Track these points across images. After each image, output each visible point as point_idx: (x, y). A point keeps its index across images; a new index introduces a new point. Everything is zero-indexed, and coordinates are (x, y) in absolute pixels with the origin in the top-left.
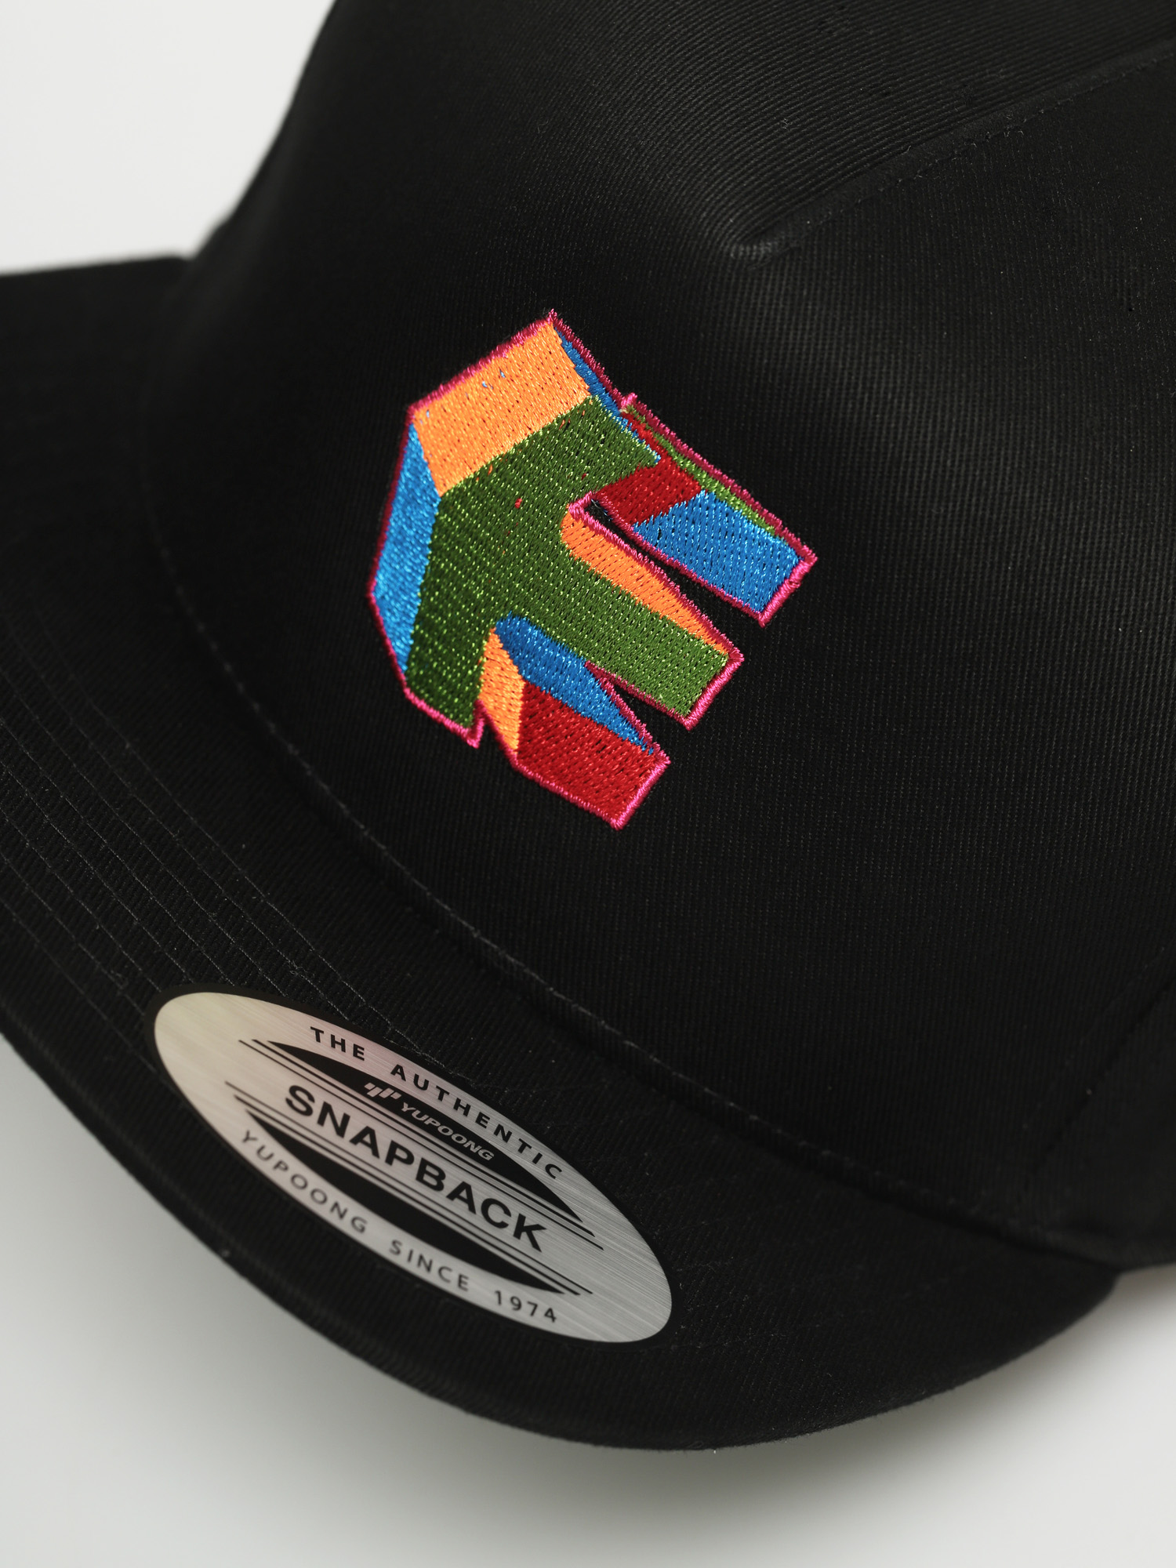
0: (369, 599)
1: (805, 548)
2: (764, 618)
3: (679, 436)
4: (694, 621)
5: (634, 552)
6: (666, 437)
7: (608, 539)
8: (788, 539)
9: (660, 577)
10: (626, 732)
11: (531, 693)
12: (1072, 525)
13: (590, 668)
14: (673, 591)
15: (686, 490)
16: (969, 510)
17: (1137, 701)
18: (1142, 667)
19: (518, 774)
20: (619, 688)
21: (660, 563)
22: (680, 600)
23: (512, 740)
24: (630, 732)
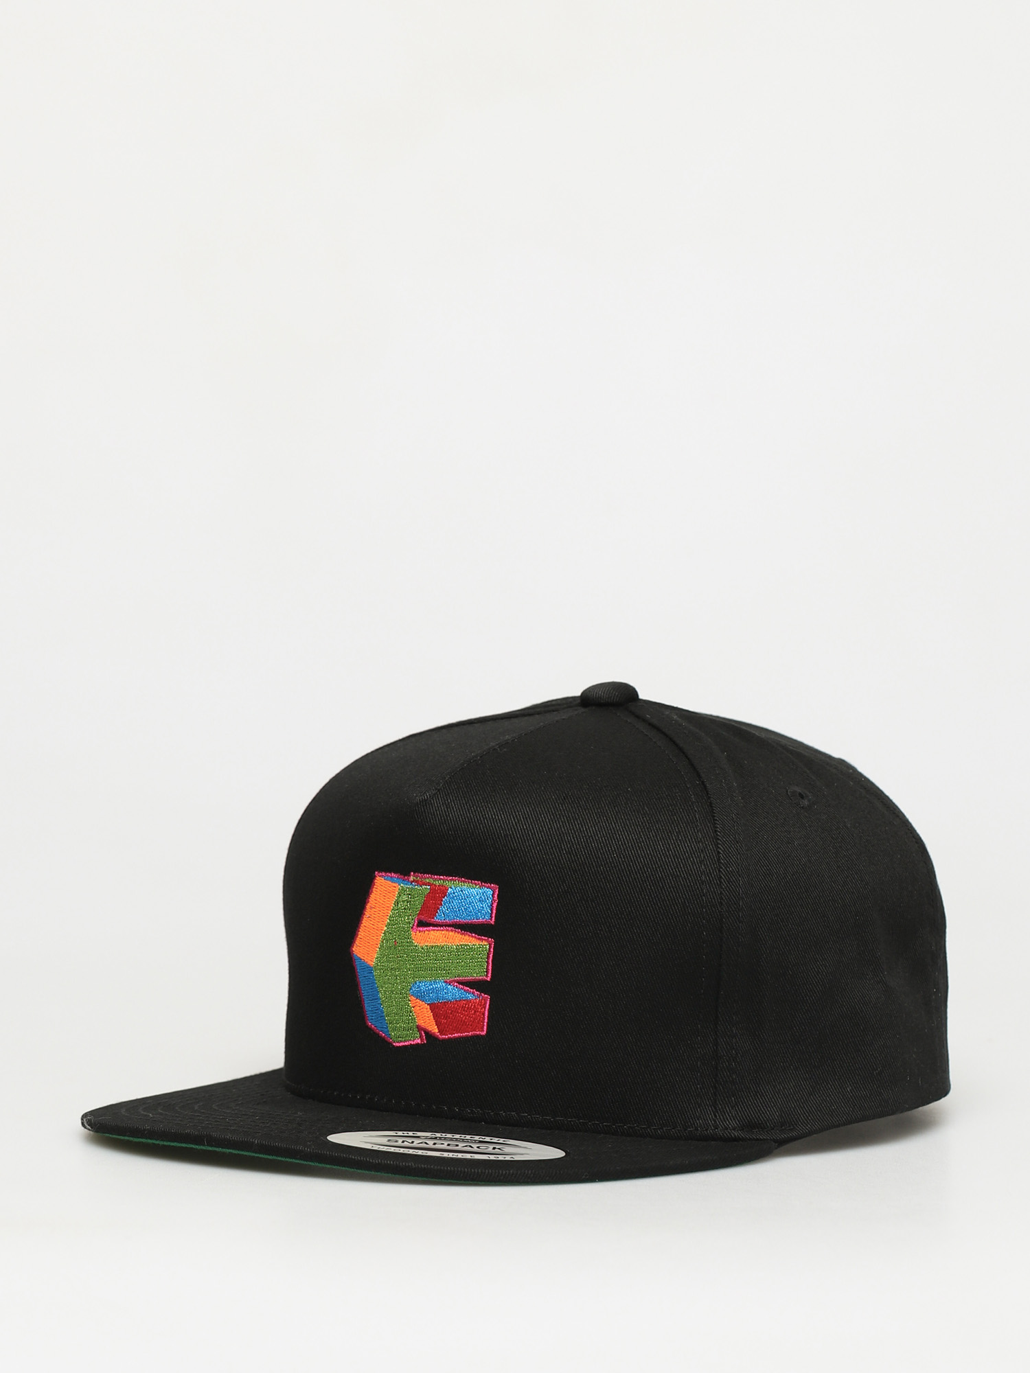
0: (367, 1027)
1: (492, 885)
2: (492, 922)
3: (432, 874)
4: (471, 938)
5: (439, 928)
6: (428, 879)
7: (429, 931)
8: (485, 887)
9: (452, 931)
10: (470, 997)
11: (433, 1007)
12: (582, 827)
13: (446, 982)
14: (458, 933)
15: (443, 892)
16: (540, 840)
17: (635, 878)
18: (630, 865)
19: (444, 1040)
20: (460, 983)
21: (449, 926)
22: (462, 934)
23: (434, 1029)
24: (471, 996)
